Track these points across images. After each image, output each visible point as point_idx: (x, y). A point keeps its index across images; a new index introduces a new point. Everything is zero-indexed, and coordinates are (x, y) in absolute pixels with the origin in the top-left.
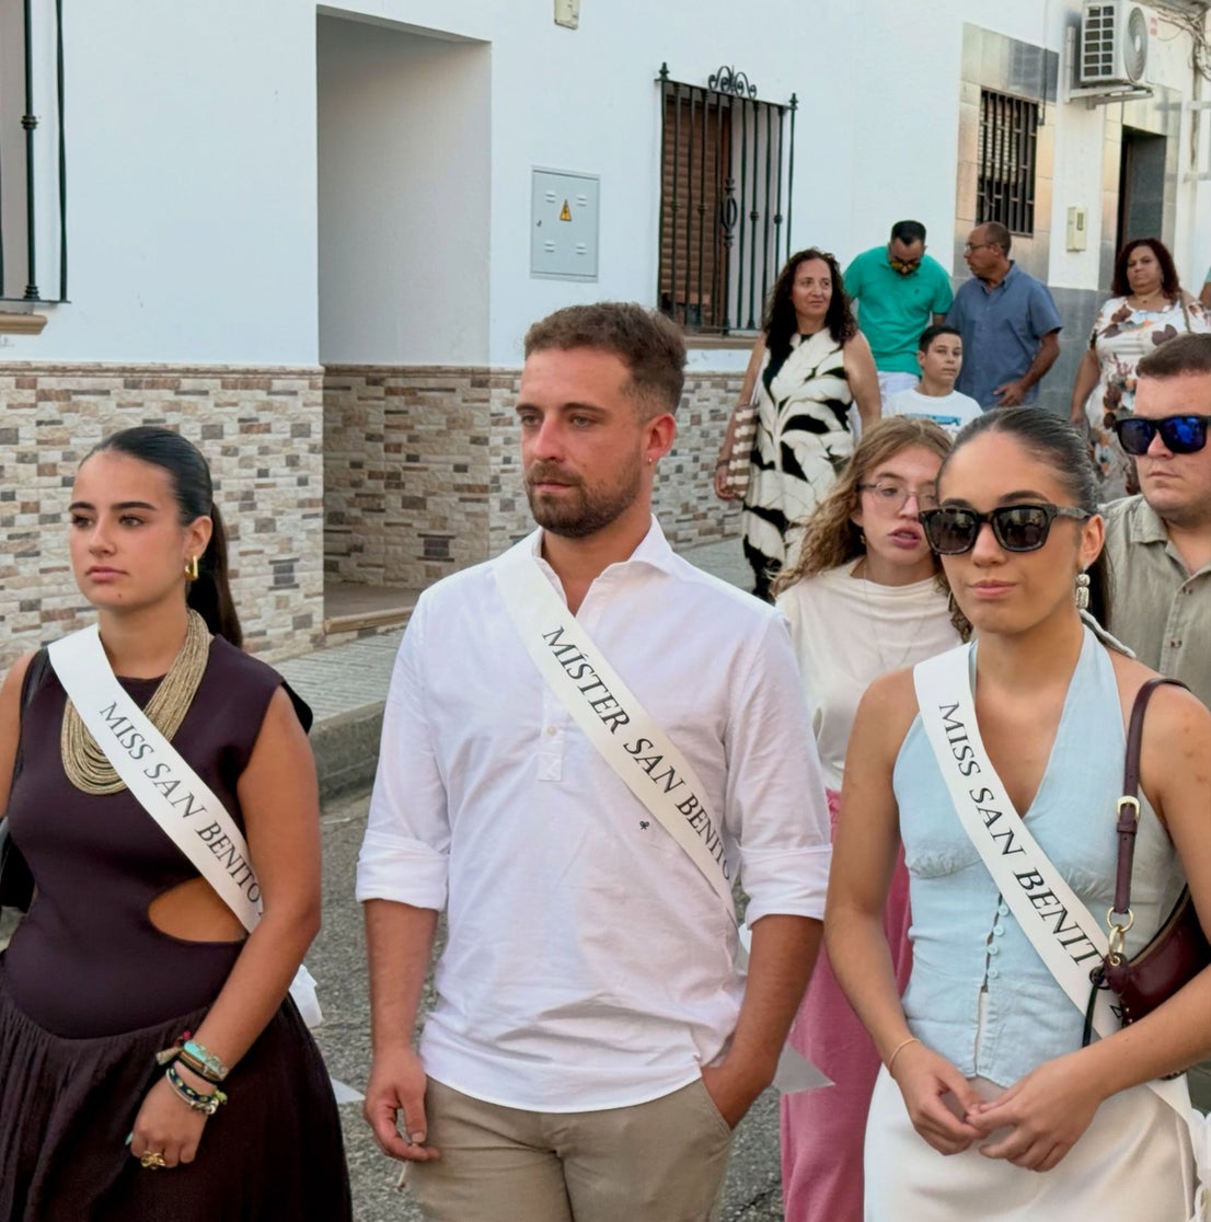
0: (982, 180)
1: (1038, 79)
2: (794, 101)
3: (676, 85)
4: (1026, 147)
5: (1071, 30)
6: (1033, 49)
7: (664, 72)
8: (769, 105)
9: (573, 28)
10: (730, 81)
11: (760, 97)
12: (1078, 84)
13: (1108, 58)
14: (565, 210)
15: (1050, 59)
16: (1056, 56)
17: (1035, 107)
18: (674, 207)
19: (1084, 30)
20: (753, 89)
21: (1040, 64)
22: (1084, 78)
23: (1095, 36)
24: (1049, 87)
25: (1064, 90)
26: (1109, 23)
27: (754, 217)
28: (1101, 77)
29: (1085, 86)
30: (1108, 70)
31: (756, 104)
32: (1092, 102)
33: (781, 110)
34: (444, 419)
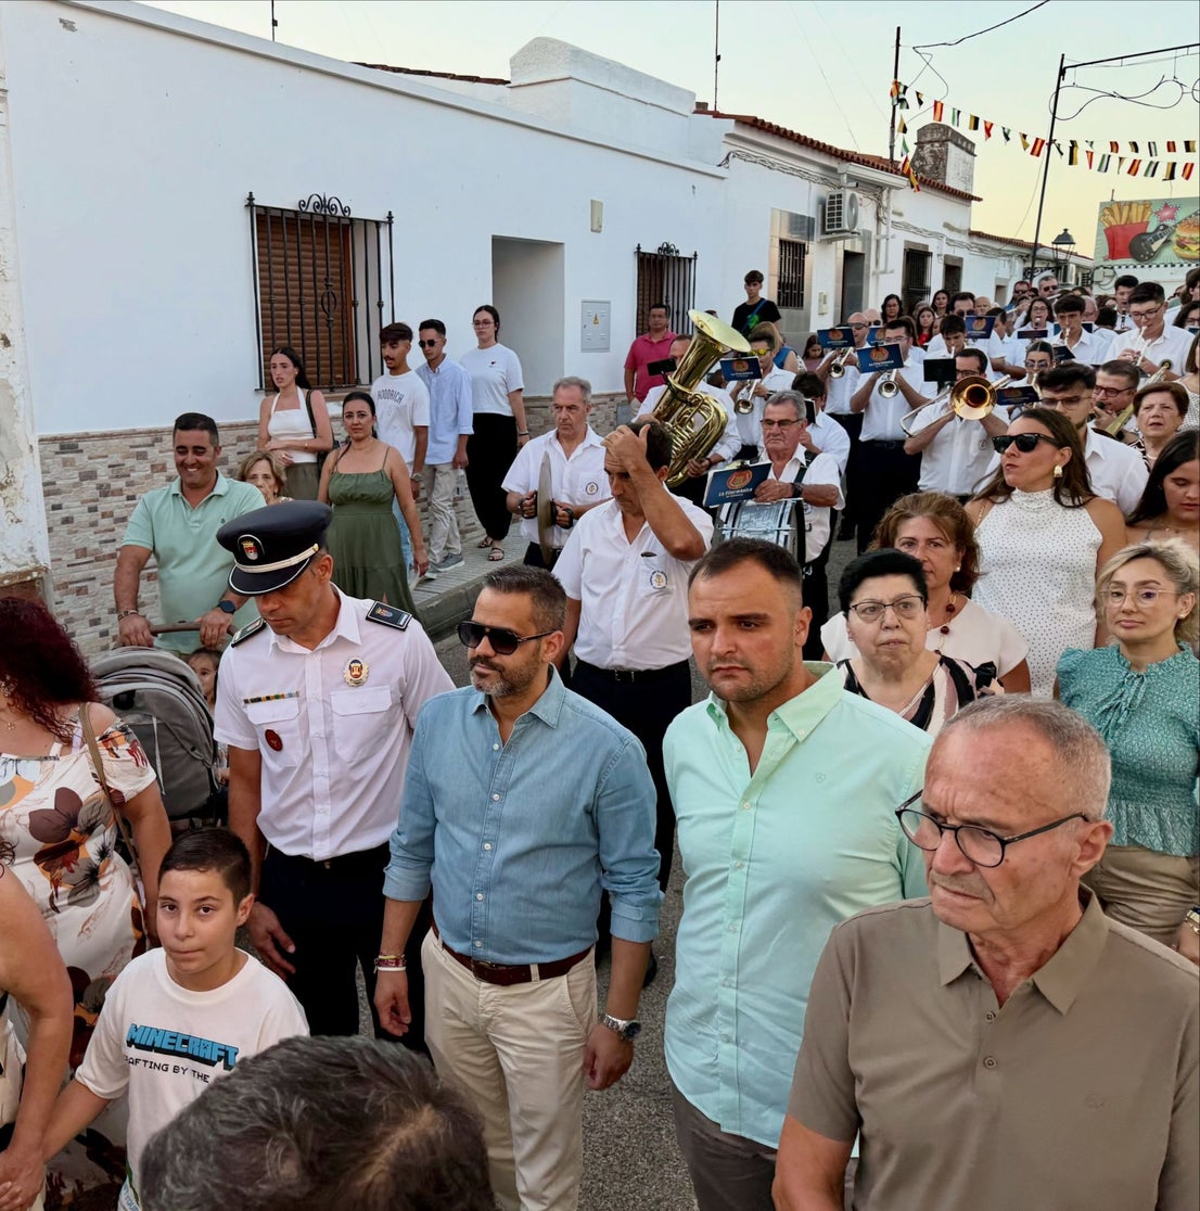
0: (779, 283)
1: (805, 231)
2: (695, 255)
3: (644, 254)
4: (799, 266)
5: (821, 206)
6: (803, 217)
7: (639, 248)
8: (685, 258)
9: (599, 232)
10: (668, 249)
11: (681, 255)
12: (824, 232)
13: (839, 219)
14: (596, 319)
15: (811, 221)
16: (813, 219)
17: (804, 245)
18: (643, 312)
19: (827, 206)
20: (677, 252)
21: (806, 224)
22: (827, 230)
23: (833, 209)
24: (810, 235)
25: (817, 235)
26: (840, 202)
27: (678, 313)
28: (836, 229)
29: (828, 233)
30: (839, 225)
31: (679, 259)
32: (830, 241)
33: (690, 260)
34: (542, 421)
